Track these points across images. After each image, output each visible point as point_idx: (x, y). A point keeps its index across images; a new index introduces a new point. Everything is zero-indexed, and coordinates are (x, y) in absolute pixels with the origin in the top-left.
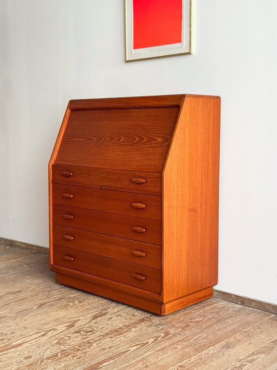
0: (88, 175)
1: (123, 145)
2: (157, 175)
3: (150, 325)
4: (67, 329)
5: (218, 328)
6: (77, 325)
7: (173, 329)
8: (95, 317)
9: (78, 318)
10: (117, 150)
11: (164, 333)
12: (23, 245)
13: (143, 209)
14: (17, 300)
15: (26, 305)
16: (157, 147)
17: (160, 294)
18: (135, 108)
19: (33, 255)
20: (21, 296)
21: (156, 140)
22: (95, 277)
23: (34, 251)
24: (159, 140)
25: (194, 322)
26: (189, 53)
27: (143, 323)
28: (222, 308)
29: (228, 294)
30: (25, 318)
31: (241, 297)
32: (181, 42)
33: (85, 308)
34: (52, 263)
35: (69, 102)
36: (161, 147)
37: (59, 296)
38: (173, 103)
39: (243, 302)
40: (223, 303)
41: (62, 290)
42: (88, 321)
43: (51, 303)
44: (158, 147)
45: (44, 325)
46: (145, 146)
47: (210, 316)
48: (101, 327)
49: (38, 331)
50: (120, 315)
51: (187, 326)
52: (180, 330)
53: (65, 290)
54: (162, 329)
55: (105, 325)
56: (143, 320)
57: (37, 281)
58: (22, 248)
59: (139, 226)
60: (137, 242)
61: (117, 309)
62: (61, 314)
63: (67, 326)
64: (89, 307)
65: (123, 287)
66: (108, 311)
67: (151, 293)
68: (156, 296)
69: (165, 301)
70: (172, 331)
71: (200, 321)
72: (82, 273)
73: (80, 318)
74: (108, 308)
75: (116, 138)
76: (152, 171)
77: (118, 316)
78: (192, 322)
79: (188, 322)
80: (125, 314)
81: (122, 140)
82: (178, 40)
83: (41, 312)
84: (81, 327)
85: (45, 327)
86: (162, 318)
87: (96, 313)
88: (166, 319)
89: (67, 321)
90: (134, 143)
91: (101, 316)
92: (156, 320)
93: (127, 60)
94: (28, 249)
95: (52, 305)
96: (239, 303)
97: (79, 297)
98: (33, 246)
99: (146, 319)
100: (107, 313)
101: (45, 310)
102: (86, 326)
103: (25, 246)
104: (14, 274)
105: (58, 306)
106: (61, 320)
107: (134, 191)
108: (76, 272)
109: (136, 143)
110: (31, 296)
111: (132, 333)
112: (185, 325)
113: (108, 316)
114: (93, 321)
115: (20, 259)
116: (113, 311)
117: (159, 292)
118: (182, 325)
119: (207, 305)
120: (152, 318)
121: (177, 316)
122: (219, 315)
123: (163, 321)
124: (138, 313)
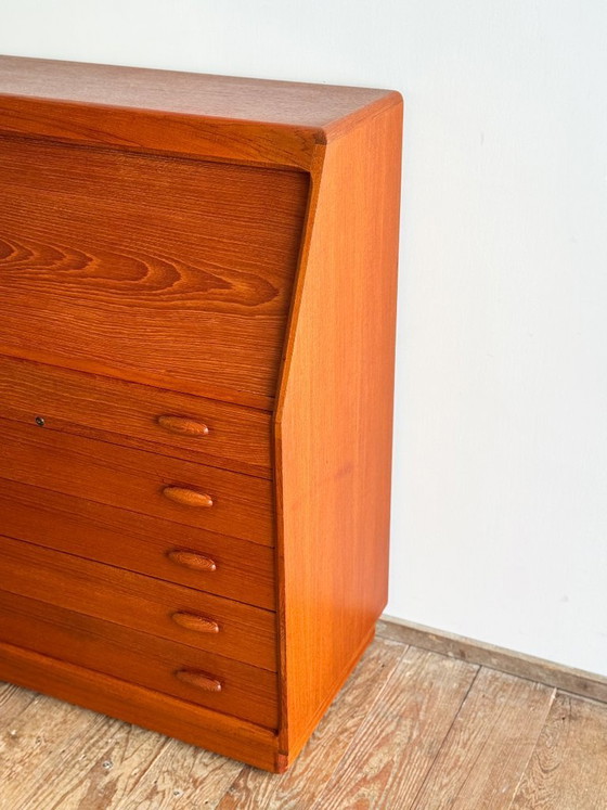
1: (97, 286)
2: (255, 417)
5: (444, 796)
10: (80, 302)
13: (204, 508)
16: (235, 311)
17: (276, 731)
18: (125, 150)
21: (227, 286)
24: (240, 287)
25: (377, 777)
28: (415, 686)
29: (418, 632)
36: (252, 314)
44: (242, 313)
46: (189, 303)
47: (402, 737)
51: (362, 806)
56: (230, 804)
59: (190, 551)
60: (187, 591)
61: (136, 760)
64: (47, 764)
66: (113, 775)
67: (246, 726)
68: (265, 736)
71: (385, 771)
74: (108, 754)
75: (68, 258)
76: (230, 398)
77: (149, 797)
78: (365, 780)
79: (358, 786)
80: (168, 784)
81: (92, 267)
86: (278, 778)
88: (291, 780)
90: (143, 287)
92: (265, 792)
96: (450, 654)
99: (236, 795)
100: (111, 788)
107: (166, 451)
109: (151, 288)
112: (352, 800)
116: (127, 768)
117: (272, 722)
118: (345, 804)
119: (374, 680)
120: (251, 785)
121: (318, 754)
122: (423, 724)
123: (286, 794)
124: (202, 765)
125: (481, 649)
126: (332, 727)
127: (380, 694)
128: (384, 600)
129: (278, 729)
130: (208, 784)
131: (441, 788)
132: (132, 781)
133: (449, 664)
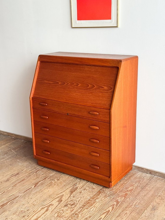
0: (58, 106)
1: (80, 89)
2: (107, 111)
3: (105, 196)
4: (59, 204)
5: (143, 194)
6: (64, 199)
7: (119, 198)
8: (72, 192)
9: (62, 194)
10: (77, 92)
11: (115, 201)
13: (97, 129)
14: (19, 181)
15: (27, 185)
16: (104, 92)
17: (109, 177)
18: (87, 65)
19: (14, 141)
20: (21, 176)
21: (103, 88)
22: (65, 165)
23: (13, 137)
24: (106, 88)
25: (129, 191)
26: (117, 27)
27: (100, 195)
28: (140, 178)
29: (141, 168)
30: (30, 197)
32: (111, 19)
33: (63, 185)
34: (35, 155)
35: (39, 56)
36: (107, 93)
37: (44, 175)
38: (114, 65)
39: (151, 173)
40: (139, 174)
42: (69, 196)
43: (41, 182)
44: (106, 92)
45: (44, 201)
46: (96, 91)
47: (136, 185)
48: (78, 200)
49: (43, 207)
50: (85, 189)
51: (126, 194)
52: (123, 198)
54: (113, 199)
55: (79, 199)
56: (99, 192)
57: (26, 164)
58: (5, 135)
59: (94, 139)
60: (93, 148)
61: (82, 184)
62: (50, 191)
63: (58, 201)
64: (65, 184)
65: (85, 171)
66: (77, 186)
67: (103, 176)
68: (107, 178)
69: (112, 181)
70: (119, 199)
71: (132, 190)
72: (56, 162)
73: (63, 193)
74: (76, 183)
75: (75, 84)
76: (103, 108)
77: (84, 190)
78: (127, 191)
80: (88, 188)
81: (79, 85)
82: (109, 18)
83: (38, 190)
84: (66, 201)
85: (45, 203)
86: (109, 189)
87: (70, 188)
88: (112, 189)
89: (56, 197)
90: (88, 89)
91: (74, 191)
92: (107, 191)
93: (73, 27)
94: (9, 136)
95: (42, 184)
96: (148, 173)
98: (12, 134)
99: (101, 191)
100: (77, 188)
101: (40, 188)
102: (69, 200)
103: (7, 134)
104: (10, 158)
105: (46, 184)
106: (53, 196)
107: (91, 119)
108: (52, 161)
109: (89, 89)
110: (28, 177)
111: (97, 204)
112: (124, 193)
113: (78, 190)
114: (72, 195)
115: (7, 144)
116: (80, 185)
117: (109, 176)
118: (123, 194)
119: (131, 176)
120: (104, 190)
121: (118, 187)
122: (140, 184)
123: (111, 192)
124: (95, 186)
125: (155, 171)
126: (122, 182)
127: (132, 178)
128: (134, 161)
129: (110, 177)
130: (95, 189)
131: (143, 193)
132: (81, 187)
133: (148, 175)
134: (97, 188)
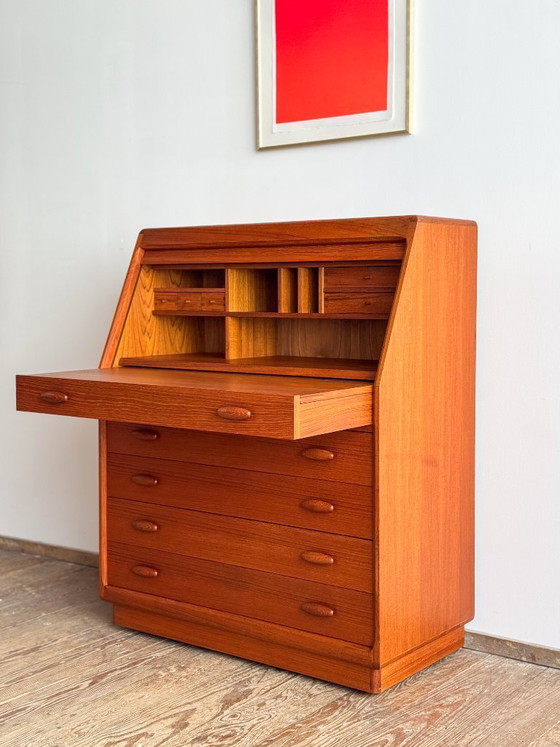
3: (355, 717)
4: (174, 733)
5: (501, 718)
6: (194, 721)
7: (407, 724)
8: (227, 703)
9: (189, 707)
11: (391, 733)
12: (12, 544)
13: (328, 461)
14: (37, 668)
15: (62, 681)
17: (371, 648)
19: (39, 566)
20: (45, 657)
22: (211, 612)
23: (37, 556)
25: (447, 706)
26: (405, 133)
27: (337, 713)
28: (491, 672)
29: (498, 640)
30: (71, 710)
31: (529, 647)
32: (385, 109)
33: (197, 683)
34: (105, 583)
35: (141, 233)
37: (131, 656)
38: (389, 234)
39: (533, 658)
40: (490, 661)
41: (130, 641)
42: (215, 712)
43: (117, 673)
45: (119, 723)
47: (475, 691)
48: (249, 725)
49: (112, 740)
50: (280, 696)
51: (436, 715)
52: (424, 725)
53: (138, 641)
54: (384, 725)
55: (255, 721)
56: (334, 706)
57: (68, 624)
58: (8, 550)
60: (313, 533)
61: (269, 683)
62: (149, 697)
63: (173, 726)
64: (205, 679)
65: (281, 633)
66: (252, 687)
67: (349, 645)
68: (362, 652)
69: (382, 661)
70: (407, 728)
71: (459, 704)
72: (181, 604)
73: (195, 705)
74: (249, 680)
77: (276, 698)
78: (441, 706)
79: (434, 707)
80: (290, 694)
82: (380, 104)
83: (100, 694)
84: (204, 728)
85: (123, 730)
86: (372, 698)
87: (225, 692)
88: (383, 700)
89: (167, 715)
91: (238, 700)
92: (363, 704)
93: (261, 146)
94: (23, 551)
95: (120, 678)
96: (524, 659)
97: (174, 656)
98: (35, 544)
99: (340, 703)
100: (249, 692)
101: (108, 689)
102: (216, 723)
103: (16, 545)
104: (13, 608)
105: (135, 678)
106: (154, 713)
108: (163, 601)
110: (68, 659)
111: (321, 738)
112: (430, 712)
113: (254, 699)
114: (226, 712)
115: (11, 573)
116: (261, 685)
117: (368, 641)
118: (423, 713)
119: (459, 666)
120: (351, 699)
121: (405, 693)
122: (492, 688)
123: (378, 706)
124: (317, 689)
125: (547, 650)
126: (421, 682)
127: (461, 673)
128: (471, 617)
129: (372, 644)
130: (318, 698)
131: (501, 713)
133: (522, 665)
134: (323, 695)
